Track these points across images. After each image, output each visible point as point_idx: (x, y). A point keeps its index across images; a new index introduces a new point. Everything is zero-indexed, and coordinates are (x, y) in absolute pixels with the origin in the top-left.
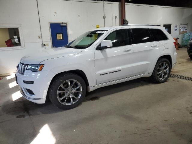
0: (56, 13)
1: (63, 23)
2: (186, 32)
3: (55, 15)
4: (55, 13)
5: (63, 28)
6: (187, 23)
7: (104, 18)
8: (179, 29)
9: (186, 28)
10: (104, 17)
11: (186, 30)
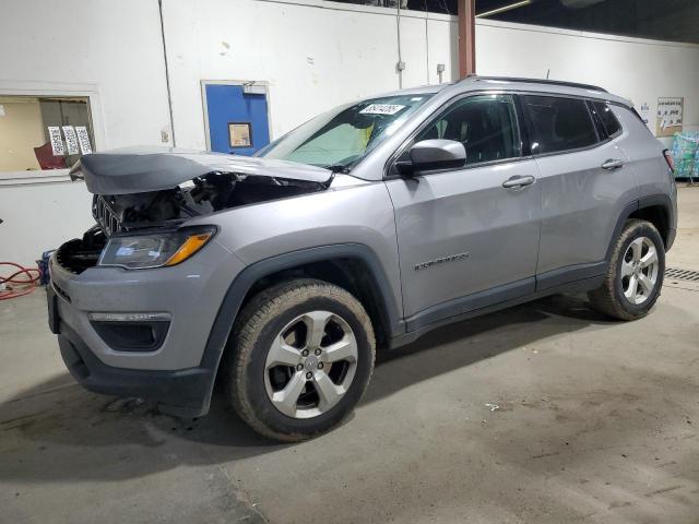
0: (228, 46)
1: (252, 84)
2: (680, 129)
3: (223, 54)
4: (224, 48)
5: (254, 102)
6: (682, 99)
7: (399, 69)
8: (656, 120)
9: (678, 117)
10: (398, 65)
11: (679, 121)
